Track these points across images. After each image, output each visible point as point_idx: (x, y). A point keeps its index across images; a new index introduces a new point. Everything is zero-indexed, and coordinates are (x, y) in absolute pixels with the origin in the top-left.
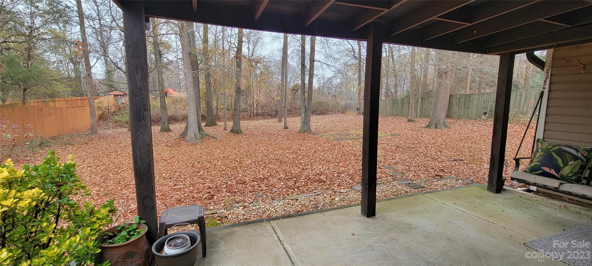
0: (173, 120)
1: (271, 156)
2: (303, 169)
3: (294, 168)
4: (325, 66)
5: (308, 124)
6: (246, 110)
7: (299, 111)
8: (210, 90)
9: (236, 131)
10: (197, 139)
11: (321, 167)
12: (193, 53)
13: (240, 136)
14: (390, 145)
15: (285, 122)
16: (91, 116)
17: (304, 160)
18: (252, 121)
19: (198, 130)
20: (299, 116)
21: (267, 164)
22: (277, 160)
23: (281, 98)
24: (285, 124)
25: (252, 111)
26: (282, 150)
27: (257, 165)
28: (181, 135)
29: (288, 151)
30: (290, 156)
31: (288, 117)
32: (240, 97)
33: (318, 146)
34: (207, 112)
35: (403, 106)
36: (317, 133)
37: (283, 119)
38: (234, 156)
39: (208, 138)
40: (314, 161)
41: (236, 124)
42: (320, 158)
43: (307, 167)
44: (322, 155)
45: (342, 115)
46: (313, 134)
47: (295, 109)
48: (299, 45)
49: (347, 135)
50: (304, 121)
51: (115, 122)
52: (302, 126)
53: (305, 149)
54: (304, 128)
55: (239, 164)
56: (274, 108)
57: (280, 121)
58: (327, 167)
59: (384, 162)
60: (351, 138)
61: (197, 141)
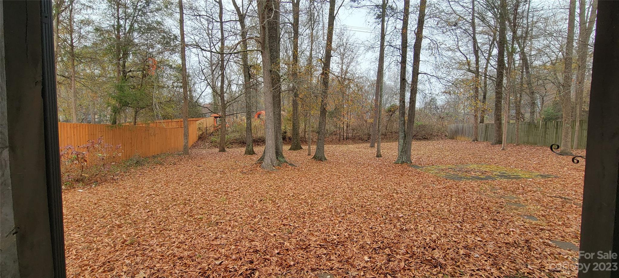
0: (262, 142)
1: (355, 199)
2: (402, 229)
3: (387, 225)
4: (433, 80)
5: (408, 154)
6: (335, 133)
7: (396, 135)
8: (296, 111)
9: (319, 158)
10: (274, 166)
11: (431, 228)
12: (274, 70)
13: (323, 164)
14: (548, 195)
15: (378, 149)
16: (184, 136)
17: (403, 211)
18: (340, 146)
19: (275, 155)
20: (395, 141)
21: (347, 212)
22: (362, 207)
23: (375, 120)
24: (378, 151)
25: (342, 134)
26: (371, 190)
27: (334, 213)
28: (259, 160)
29: (380, 193)
30: (382, 203)
31: (382, 142)
32: (326, 119)
33: (424, 187)
34: (293, 135)
35: (545, 132)
36: (420, 166)
37: (376, 145)
38: (306, 195)
39: (285, 165)
40: (420, 216)
41: (320, 149)
42: (429, 211)
43: (408, 226)
44: (431, 205)
45: (451, 142)
46: (416, 167)
47: (391, 133)
48: (399, 55)
49: (466, 172)
50: (402, 149)
51: (211, 143)
52: (399, 155)
53: (403, 190)
54: (402, 158)
55: (310, 210)
56: (366, 131)
57: (372, 146)
58: (444, 232)
59: (549, 230)
60: (473, 177)
61: (274, 168)
